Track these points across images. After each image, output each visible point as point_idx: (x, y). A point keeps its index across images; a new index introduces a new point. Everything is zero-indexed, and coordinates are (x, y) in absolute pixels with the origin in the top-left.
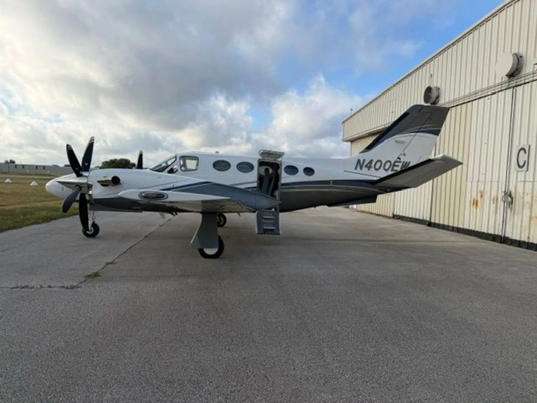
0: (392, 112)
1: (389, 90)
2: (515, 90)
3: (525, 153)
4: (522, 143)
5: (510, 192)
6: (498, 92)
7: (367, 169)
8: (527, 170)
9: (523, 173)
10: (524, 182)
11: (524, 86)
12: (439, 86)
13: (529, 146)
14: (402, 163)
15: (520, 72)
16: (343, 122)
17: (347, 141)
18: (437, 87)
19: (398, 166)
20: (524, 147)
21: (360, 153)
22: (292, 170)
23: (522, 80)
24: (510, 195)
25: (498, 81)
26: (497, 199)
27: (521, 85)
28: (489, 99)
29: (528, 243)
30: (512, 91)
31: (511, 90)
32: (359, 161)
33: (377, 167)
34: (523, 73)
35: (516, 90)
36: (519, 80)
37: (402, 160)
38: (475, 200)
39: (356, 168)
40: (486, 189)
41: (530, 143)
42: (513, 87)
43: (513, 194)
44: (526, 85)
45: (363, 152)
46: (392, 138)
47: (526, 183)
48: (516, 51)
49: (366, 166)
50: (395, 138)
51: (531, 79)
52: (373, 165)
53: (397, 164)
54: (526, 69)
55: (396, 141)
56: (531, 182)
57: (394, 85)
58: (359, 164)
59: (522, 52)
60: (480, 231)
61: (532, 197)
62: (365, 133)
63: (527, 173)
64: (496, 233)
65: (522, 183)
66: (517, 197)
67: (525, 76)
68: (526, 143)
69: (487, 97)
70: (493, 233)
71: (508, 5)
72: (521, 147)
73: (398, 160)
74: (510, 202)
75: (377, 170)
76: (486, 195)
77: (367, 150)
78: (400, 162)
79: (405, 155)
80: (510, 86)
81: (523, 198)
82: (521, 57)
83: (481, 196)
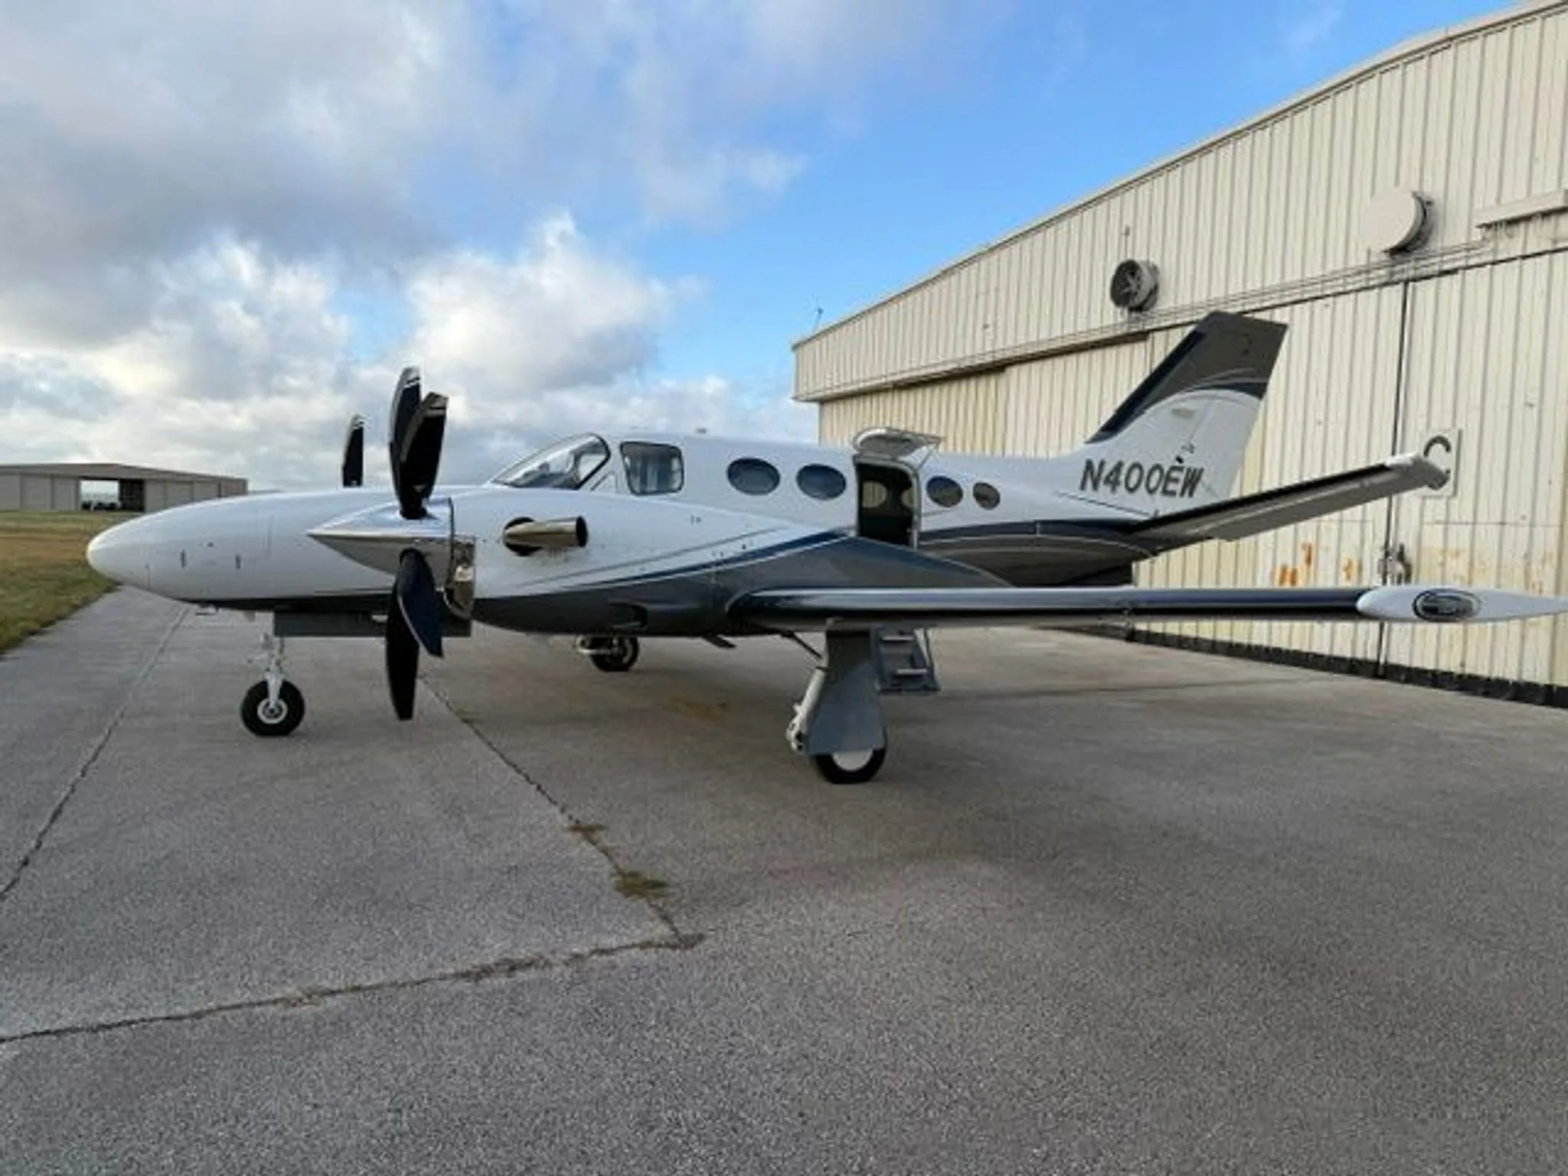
0: (986, 326)
1: (971, 261)
2: (1410, 290)
3: (1448, 449)
4: (1435, 424)
5: (1402, 548)
6: (1358, 291)
7: (1108, 488)
8: (1455, 493)
9: (1442, 503)
10: (1447, 523)
11: (1439, 283)
12: (1155, 260)
13: (1460, 433)
14: (1185, 471)
15: (1425, 242)
16: (796, 347)
17: (814, 400)
18: (1148, 261)
19: (1176, 480)
20: (1446, 436)
21: (1088, 442)
22: (945, 490)
23: (1433, 264)
24: (1401, 557)
25: (1359, 260)
26: (1360, 568)
27: (1428, 277)
28: (1327, 306)
29: (1461, 676)
30: (1401, 293)
31: (1400, 287)
32: (1089, 465)
33: (1132, 485)
34: (1436, 244)
35: (1414, 289)
36: (1423, 263)
37: (1186, 464)
38: (1290, 570)
39: (1083, 487)
40: (1324, 542)
41: (1461, 425)
42: (1406, 282)
43: (1411, 554)
44: (1446, 279)
45: (1097, 439)
46: (1164, 403)
47: (1450, 526)
48: (1416, 188)
49: (1107, 481)
50: (1171, 404)
51: (1462, 263)
52: (1122, 478)
53: (1174, 474)
54: (1442, 237)
55: (1177, 412)
56: (1467, 523)
57: (992, 250)
58: (1091, 474)
59: (1433, 189)
60: (1305, 649)
61: (1471, 564)
62: (884, 380)
63: (1455, 502)
64: (1359, 655)
65: (1440, 527)
66: (1425, 561)
67: (1443, 255)
68: (1448, 424)
69: (1320, 301)
70: (1348, 654)
71: (1387, 67)
72: (1432, 435)
73: (1177, 464)
74: (1400, 577)
75: (1131, 490)
76: (1322, 553)
77: (1106, 433)
78: (1180, 469)
79: (1191, 449)
80: (1396, 277)
81: (1443, 564)
82: (1429, 203)
83: (1309, 560)
